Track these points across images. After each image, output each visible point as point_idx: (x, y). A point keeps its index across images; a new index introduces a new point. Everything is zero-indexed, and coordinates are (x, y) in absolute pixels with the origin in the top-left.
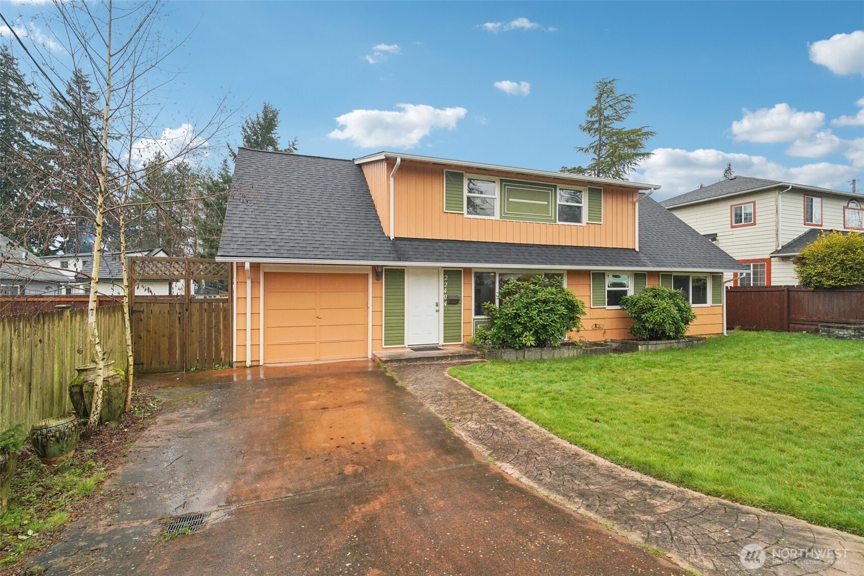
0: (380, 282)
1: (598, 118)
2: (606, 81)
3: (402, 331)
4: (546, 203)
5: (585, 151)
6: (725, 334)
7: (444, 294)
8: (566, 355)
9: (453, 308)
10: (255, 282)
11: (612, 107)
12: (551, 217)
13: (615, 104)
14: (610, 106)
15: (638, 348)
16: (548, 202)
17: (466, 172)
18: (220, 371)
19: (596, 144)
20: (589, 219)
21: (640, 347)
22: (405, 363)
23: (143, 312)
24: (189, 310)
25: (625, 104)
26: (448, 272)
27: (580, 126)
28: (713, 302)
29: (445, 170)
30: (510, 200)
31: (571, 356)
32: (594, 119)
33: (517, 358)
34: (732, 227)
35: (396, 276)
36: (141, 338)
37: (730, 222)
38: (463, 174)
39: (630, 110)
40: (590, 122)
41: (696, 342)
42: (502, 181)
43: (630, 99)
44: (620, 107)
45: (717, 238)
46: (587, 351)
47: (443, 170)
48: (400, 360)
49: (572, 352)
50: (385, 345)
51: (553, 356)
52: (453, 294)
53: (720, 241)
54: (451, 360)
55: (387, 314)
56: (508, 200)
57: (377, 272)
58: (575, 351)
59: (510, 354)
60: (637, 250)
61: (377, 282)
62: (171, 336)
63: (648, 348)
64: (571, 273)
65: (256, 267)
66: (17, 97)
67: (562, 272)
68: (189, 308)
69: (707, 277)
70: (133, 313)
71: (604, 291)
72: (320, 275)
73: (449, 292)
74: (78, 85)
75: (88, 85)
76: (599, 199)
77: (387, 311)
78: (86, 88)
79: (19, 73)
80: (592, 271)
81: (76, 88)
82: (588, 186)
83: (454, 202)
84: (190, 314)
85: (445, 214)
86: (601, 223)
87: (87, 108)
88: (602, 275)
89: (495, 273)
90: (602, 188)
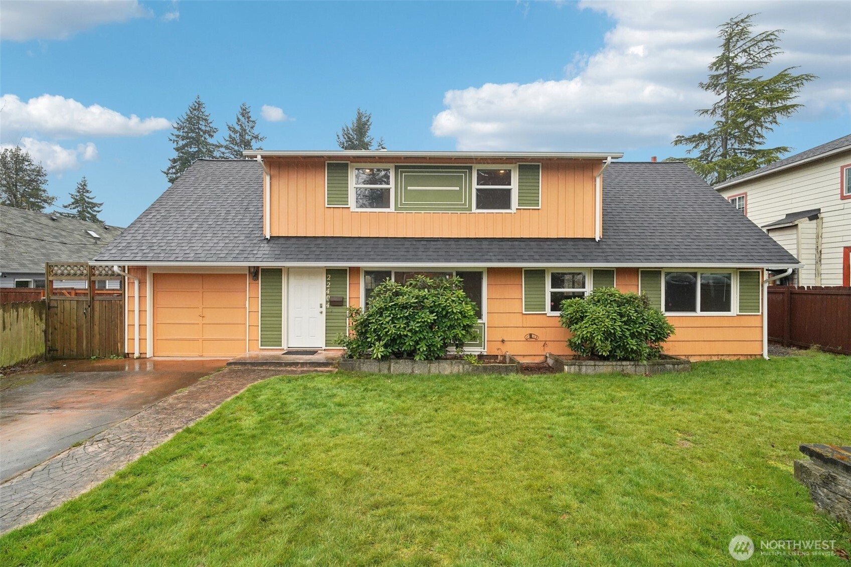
0: (257, 282)
1: (725, 70)
2: (736, 20)
3: (279, 333)
4: (458, 188)
5: (712, 113)
6: (766, 357)
7: (327, 295)
8: (447, 372)
9: (336, 309)
10: (142, 283)
11: (746, 52)
12: (465, 204)
13: (749, 47)
14: (744, 51)
15: (564, 368)
16: (461, 189)
17: (351, 162)
18: (113, 361)
19: (723, 103)
20: (519, 204)
21: (566, 368)
22: (250, 367)
23: (57, 307)
24: (91, 307)
25: (765, 44)
26: (330, 271)
27: (701, 84)
28: (741, 310)
29: (327, 162)
30: (409, 188)
32: (720, 72)
33: (380, 371)
34: (843, 198)
35: (272, 276)
36: (55, 329)
37: (839, 191)
39: (772, 51)
40: (714, 76)
41: (671, 366)
42: (397, 168)
43: (773, 37)
44: (756, 50)
45: (820, 216)
46: (478, 367)
47: (325, 162)
48: (245, 364)
49: (457, 368)
50: (261, 345)
51: (430, 370)
52: (338, 295)
53: (824, 220)
54: (301, 367)
55: (263, 315)
56: (406, 188)
57: (255, 272)
58: (461, 366)
59: (371, 365)
60: (597, 239)
61: (254, 282)
62: (79, 330)
63: (580, 370)
64: (490, 270)
65: (144, 269)
66: (205, 132)
67: (481, 270)
68: (91, 305)
69: (730, 274)
70: (49, 308)
71: (543, 293)
72: (203, 276)
73: (333, 293)
74: (243, 116)
75: (250, 114)
76: (537, 177)
77: (263, 312)
78: (249, 118)
79: (206, 114)
80: (522, 268)
81: (242, 119)
82: (518, 164)
83: (338, 196)
84: (93, 310)
85: (326, 209)
86: (540, 207)
87: (250, 134)
88: (541, 273)
89: (391, 272)
90: (540, 164)
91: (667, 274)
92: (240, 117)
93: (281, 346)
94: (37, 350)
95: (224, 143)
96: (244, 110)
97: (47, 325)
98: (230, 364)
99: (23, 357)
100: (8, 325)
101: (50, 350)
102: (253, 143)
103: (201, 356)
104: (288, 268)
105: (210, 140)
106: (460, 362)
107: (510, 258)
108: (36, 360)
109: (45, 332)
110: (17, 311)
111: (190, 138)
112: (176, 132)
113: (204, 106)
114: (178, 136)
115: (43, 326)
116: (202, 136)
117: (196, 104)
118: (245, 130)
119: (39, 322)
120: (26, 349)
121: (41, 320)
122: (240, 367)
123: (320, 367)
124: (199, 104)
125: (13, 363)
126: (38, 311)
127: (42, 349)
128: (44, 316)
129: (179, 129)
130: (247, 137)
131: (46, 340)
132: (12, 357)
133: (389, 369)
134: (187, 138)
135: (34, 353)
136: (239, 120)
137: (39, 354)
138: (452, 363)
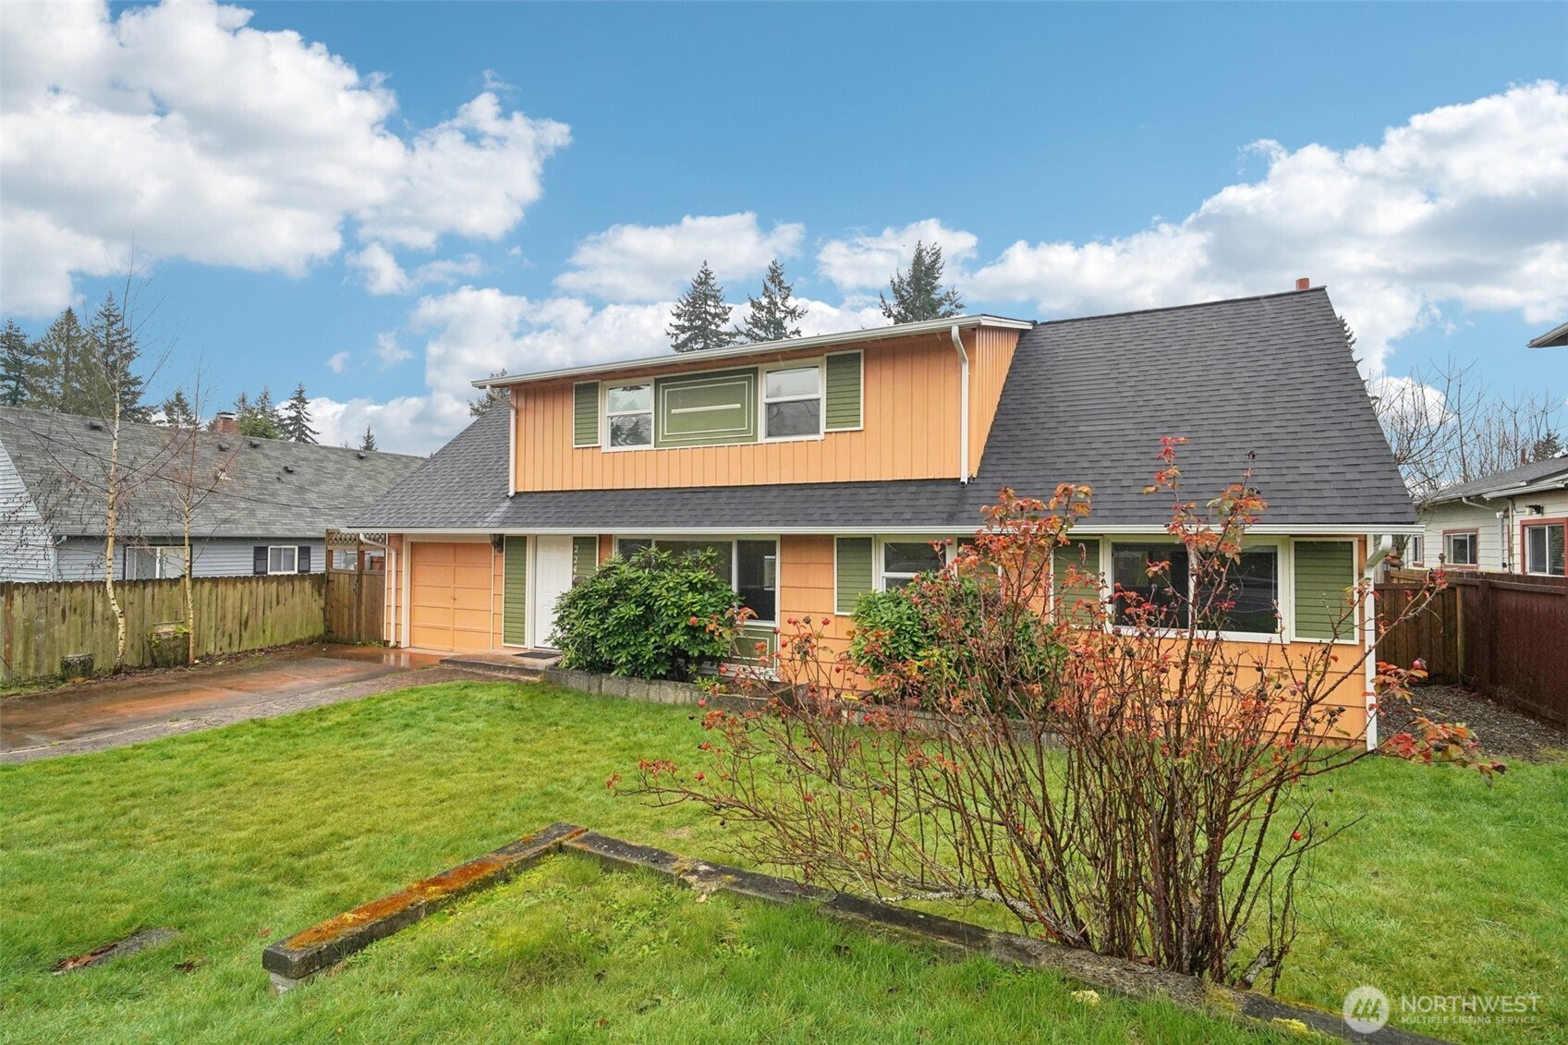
0: (501, 555)
3: (522, 626)
4: (738, 406)
6: (1371, 746)
7: (573, 574)
8: (670, 700)
10: (399, 556)
12: (749, 430)
16: (743, 405)
17: (601, 381)
18: (374, 649)
20: (830, 424)
23: (334, 582)
26: (578, 540)
28: (1299, 631)
29: (574, 384)
30: (673, 411)
31: (679, 702)
35: (511, 547)
38: (597, 384)
42: (657, 382)
49: (682, 694)
50: (502, 641)
51: (648, 695)
56: (669, 413)
57: (499, 541)
58: (688, 694)
60: (965, 480)
61: (499, 555)
62: (350, 609)
64: (786, 539)
65: (400, 536)
66: (715, 315)
67: (773, 539)
68: (359, 581)
69: (1276, 547)
70: (328, 582)
71: (867, 579)
72: (455, 546)
73: (581, 572)
74: (773, 282)
75: (782, 278)
76: (854, 376)
77: (508, 595)
78: (781, 282)
79: (716, 288)
80: (833, 536)
81: (771, 286)
82: (826, 355)
83: (586, 429)
84: (361, 585)
85: (575, 451)
86: (861, 428)
87: (783, 308)
88: (864, 543)
89: (650, 541)
90: (862, 351)
91: (1117, 548)
92: (768, 284)
93: (523, 643)
94: (314, 629)
95: (744, 328)
96: (775, 271)
97: (326, 603)
98: (442, 661)
99: (298, 636)
100: (282, 599)
101: (329, 631)
102: (787, 323)
103: (451, 651)
104: (536, 536)
105: (724, 328)
106: (688, 687)
107: (792, 518)
108: (312, 641)
109: (324, 610)
110: (293, 585)
111: (696, 328)
112: (675, 321)
113: (712, 276)
114: (677, 327)
115: (322, 603)
116: (710, 323)
117: (702, 275)
118: (776, 304)
119: (317, 597)
120: (301, 627)
121: (320, 595)
122: (451, 667)
123: (528, 675)
124: (706, 275)
125: (287, 642)
126: (316, 586)
127: (320, 630)
128: (323, 591)
129: (679, 316)
130: (778, 315)
131: (325, 620)
132: (285, 637)
133: (600, 687)
134: (689, 329)
135: (311, 633)
136: (766, 288)
137: (316, 635)
138: (677, 686)
